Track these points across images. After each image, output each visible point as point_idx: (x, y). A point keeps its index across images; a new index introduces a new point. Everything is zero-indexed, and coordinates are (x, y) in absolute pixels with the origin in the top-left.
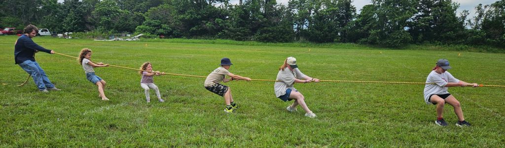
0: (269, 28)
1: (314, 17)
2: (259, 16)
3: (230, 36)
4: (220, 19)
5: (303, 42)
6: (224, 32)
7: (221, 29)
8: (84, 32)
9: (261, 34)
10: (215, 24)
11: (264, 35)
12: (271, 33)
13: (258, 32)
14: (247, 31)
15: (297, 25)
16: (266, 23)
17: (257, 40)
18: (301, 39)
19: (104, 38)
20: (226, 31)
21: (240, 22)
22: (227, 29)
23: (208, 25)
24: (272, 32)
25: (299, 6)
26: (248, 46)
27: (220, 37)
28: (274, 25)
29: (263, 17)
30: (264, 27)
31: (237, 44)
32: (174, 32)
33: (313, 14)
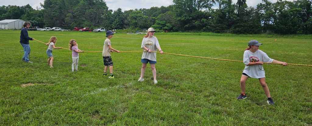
0: (241, 24)
1: (279, 15)
2: (234, 16)
3: (211, 30)
4: (205, 19)
5: (270, 34)
6: (207, 27)
7: (205, 25)
8: (123, 29)
9: (235, 28)
10: (201, 22)
11: (237, 29)
12: (242, 28)
13: (233, 27)
14: (224, 26)
15: (264, 21)
16: (238, 20)
17: (231, 32)
18: (268, 31)
19: (133, 32)
20: (209, 27)
21: (219, 21)
22: (209, 25)
23: (197, 23)
24: (243, 26)
25: (265, 8)
26: (225, 37)
27: (204, 31)
28: (245, 21)
29: (237, 16)
30: (237, 23)
31: (216, 36)
32: (174, 28)
33: (278, 13)
